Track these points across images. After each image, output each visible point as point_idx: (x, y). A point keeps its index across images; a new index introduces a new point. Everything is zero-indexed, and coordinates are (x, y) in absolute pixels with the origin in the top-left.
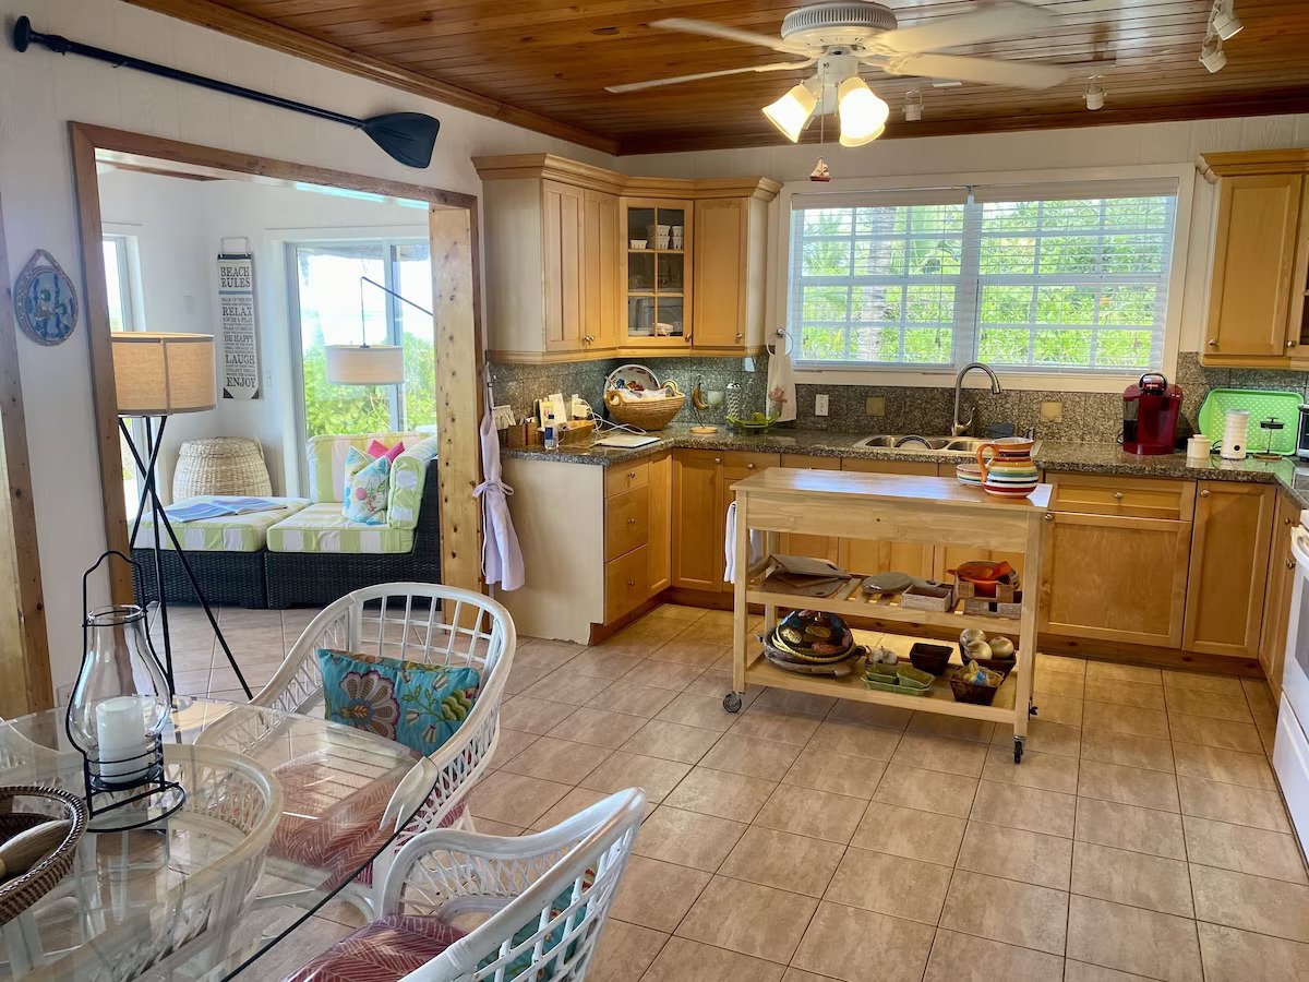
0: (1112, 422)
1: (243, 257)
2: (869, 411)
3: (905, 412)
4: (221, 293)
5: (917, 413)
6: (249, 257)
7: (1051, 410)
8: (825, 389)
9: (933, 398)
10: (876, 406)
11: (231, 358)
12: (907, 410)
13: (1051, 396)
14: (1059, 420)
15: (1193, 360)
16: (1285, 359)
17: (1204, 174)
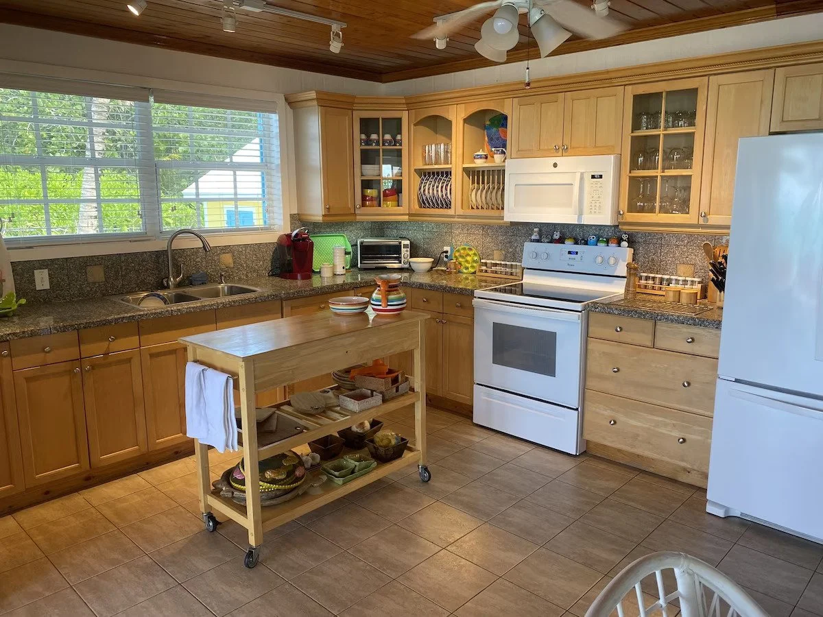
0: (261, 263)
2: (91, 279)
3: (122, 276)
5: (132, 275)
7: (227, 259)
8: (43, 264)
9: (143, 261)
10: (97, 274)
12: (124, 273)
13: (226, 249)
14: (232, 266)
15: (297, 219)
16: (355, 214)
17: (291, 102)
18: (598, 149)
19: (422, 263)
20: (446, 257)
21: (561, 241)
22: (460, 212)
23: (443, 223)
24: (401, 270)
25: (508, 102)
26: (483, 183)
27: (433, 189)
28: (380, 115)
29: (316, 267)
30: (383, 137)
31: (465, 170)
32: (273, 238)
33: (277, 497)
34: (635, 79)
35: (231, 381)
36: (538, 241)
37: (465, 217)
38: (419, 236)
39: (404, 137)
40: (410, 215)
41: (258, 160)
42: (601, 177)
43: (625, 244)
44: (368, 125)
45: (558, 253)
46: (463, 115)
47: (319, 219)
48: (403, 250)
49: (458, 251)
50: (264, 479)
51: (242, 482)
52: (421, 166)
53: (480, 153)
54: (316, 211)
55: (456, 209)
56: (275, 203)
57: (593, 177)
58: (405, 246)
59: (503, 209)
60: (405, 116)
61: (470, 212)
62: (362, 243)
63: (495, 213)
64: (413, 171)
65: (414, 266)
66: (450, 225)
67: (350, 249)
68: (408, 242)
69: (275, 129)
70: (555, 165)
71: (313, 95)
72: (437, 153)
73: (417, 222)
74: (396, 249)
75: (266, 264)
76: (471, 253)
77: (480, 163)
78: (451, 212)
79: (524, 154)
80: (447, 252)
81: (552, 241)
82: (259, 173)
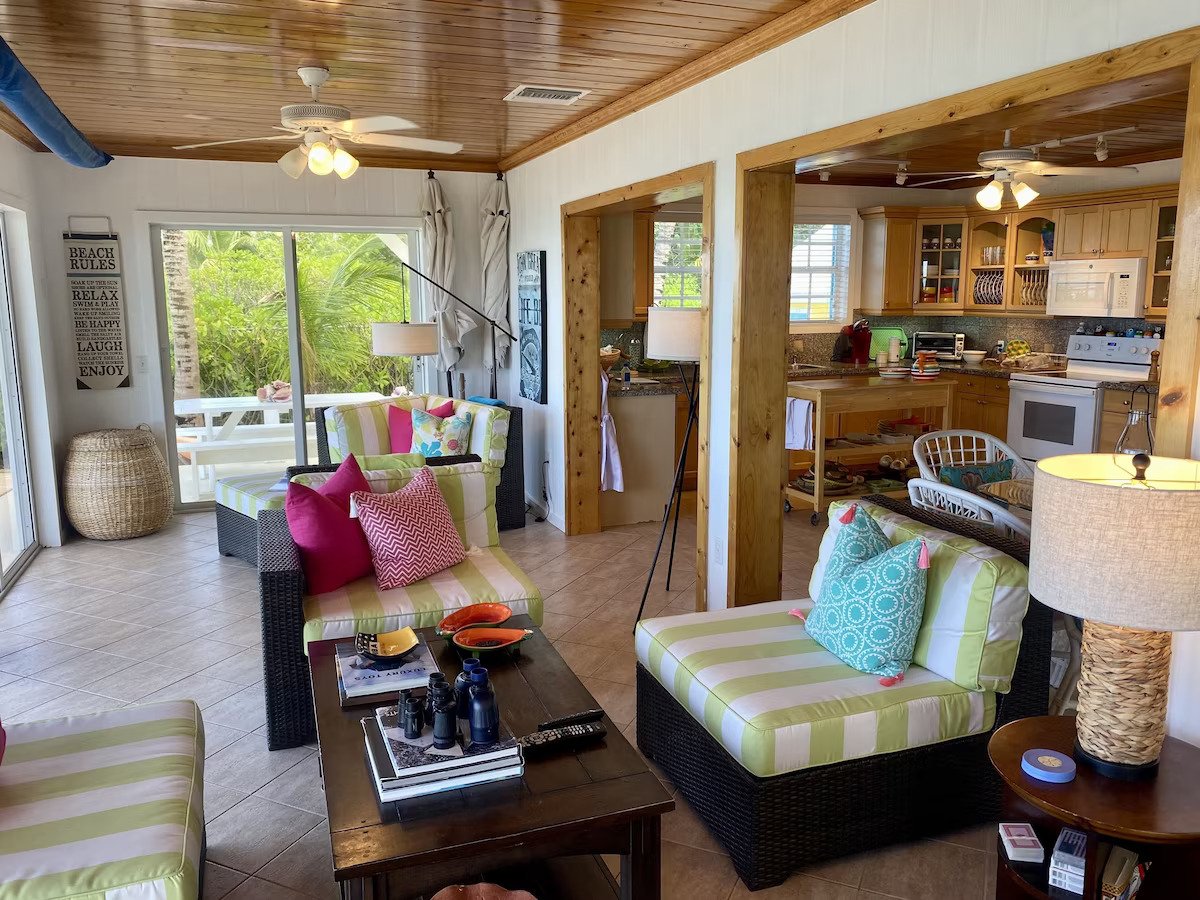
0: (826, 350)
1: (105, 237)
4: (69, 275)
6: (115, 237)
7: (799, 345)
11: (85, 345)
13: (798, 337)
14: (802, 350)
15: (859, 313)
16: (912, 310)
17: (863, 215)
18: (1129, 253)
19: (975, 356)
20: (1000, 350)
21: (1103, 333)
22: (1010, 307)
23: (999, 318)
24: (955, 362)
25: (1056, 212)
26: (1034, 281)
27: (987, 287)
28: (942, 222)
29: (872, 355)
30: (944, 240)
31: (1016, 269)
32: (837, 329)
33: (832, 489)
34: (1161, 195)
35: (812, 405)
36: (1084, 334)
37: (1015, 311)
38: (974, 330)
39: (964, 241)
40: (964, 310)
41: (830, 264)
42: (1128, 277)
43: (1157, 335)
44: (930, 232)
45: (1099, 344)
46: (1017, 222)
47: (879, 313)
48: (958, 343)
49: (1011, 344)
50: (825, 477)
51: (812, 478)
52: (978, 265)
53: (1032, 255)
54: (877, 306)
55: (1007, 304)
56: (842, 300)
57: (1122, 277)
58: (960, 339)
59: (1045, 304)
60: (965, 223)
61: (1021, 307)
62: (917, 335)
63: (1039, 308)
64: (969, 270)
65: (966, 357)
66: (1005, 321)
67: (906, 341)
68: (962, 336)
69: (847, 238)
70: (1091, 267)
71: (882, 209)
72: (993, 256)
73: (974, 317)
74: (951, 342)
75: (828, 351)
76: (1023, 346)
77: (1030, 264)
78: (1002, 307)
79: (1068, 256)
80: (1001, 346)
81: (1096, 334)
82: (830, 275)
